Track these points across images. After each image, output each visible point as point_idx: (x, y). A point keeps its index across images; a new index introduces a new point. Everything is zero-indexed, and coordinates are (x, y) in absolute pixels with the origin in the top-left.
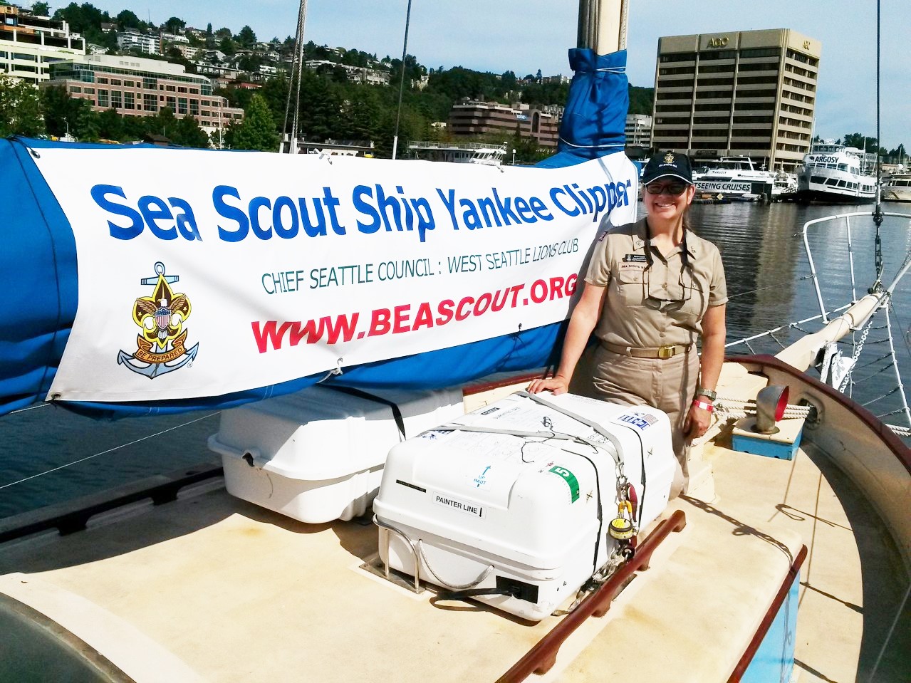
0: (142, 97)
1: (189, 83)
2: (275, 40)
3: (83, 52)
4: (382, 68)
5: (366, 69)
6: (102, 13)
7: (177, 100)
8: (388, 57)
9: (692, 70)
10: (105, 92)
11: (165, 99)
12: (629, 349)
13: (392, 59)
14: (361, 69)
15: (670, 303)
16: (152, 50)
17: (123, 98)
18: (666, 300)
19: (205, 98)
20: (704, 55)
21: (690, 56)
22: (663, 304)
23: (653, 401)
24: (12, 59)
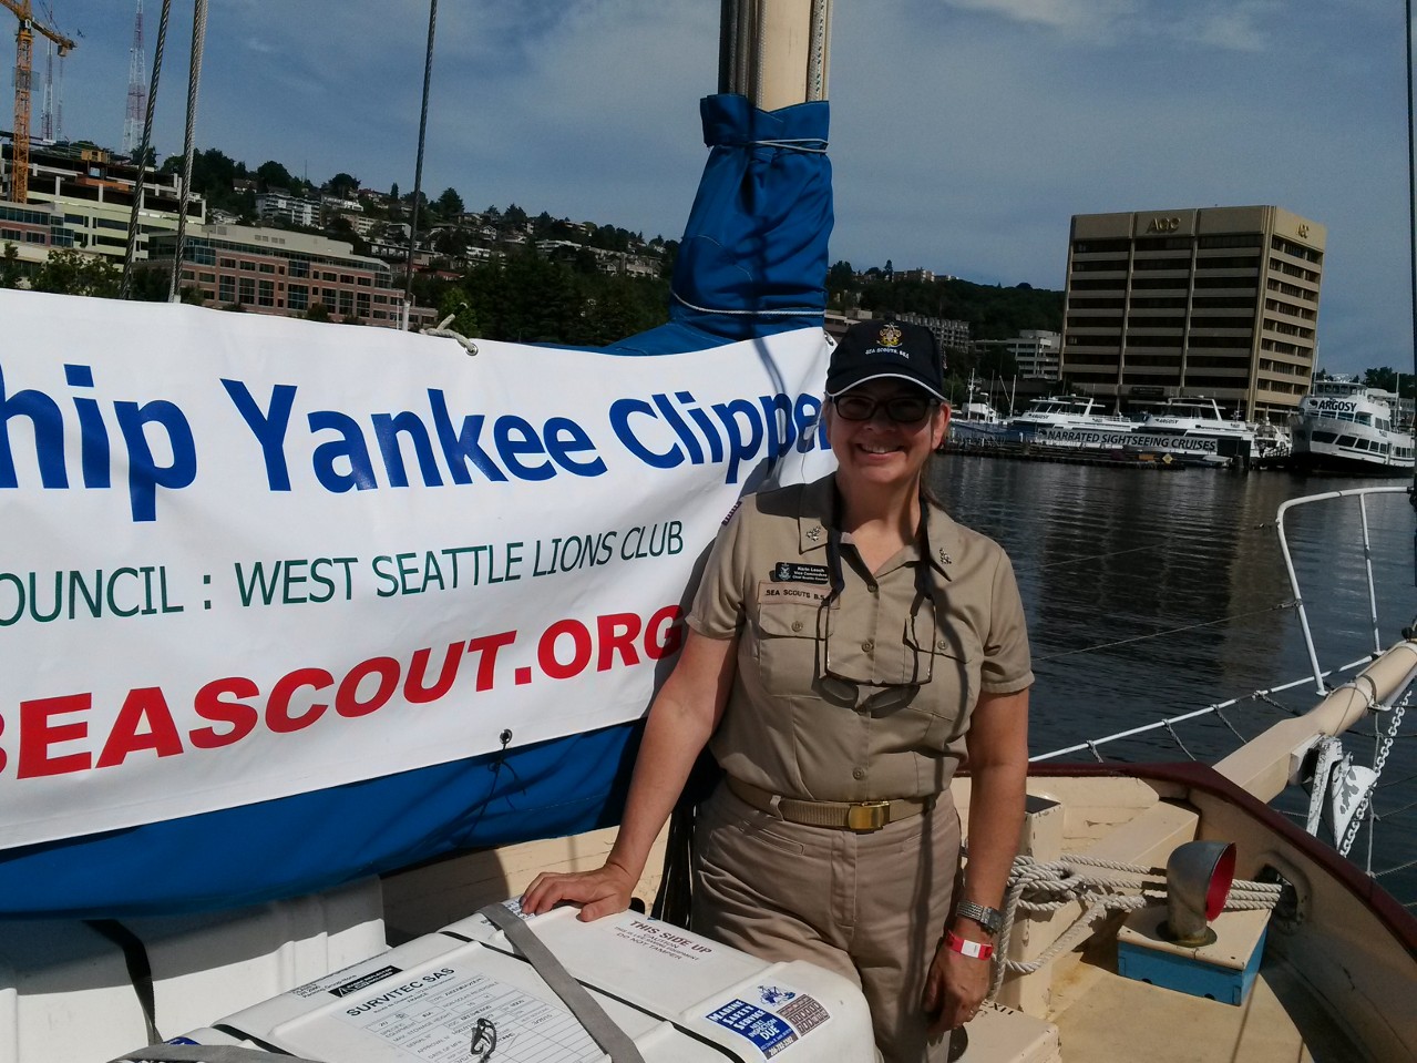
0: (286, 288)
1: (357, 270)
2: (492, 210)
3: (202, 220)
4: (650, 252)
5: (626, 255)
6: (235, 164)
7: (338, 294)
8: (660, 237)
9: (1124, 265)
10: (229, 280)
11: (320, 292)
12: (776, 800)
13: (665, 240)
14: (618, 254)
15: (882, 689)
16: (307, 220)
17: (257, 289)
18: (870, 683)
19: (381, 292)
20: (1142, 244)
21: (1121, 244)
22: (864, 694)
23: (836, 934)
24: (94, 227)
